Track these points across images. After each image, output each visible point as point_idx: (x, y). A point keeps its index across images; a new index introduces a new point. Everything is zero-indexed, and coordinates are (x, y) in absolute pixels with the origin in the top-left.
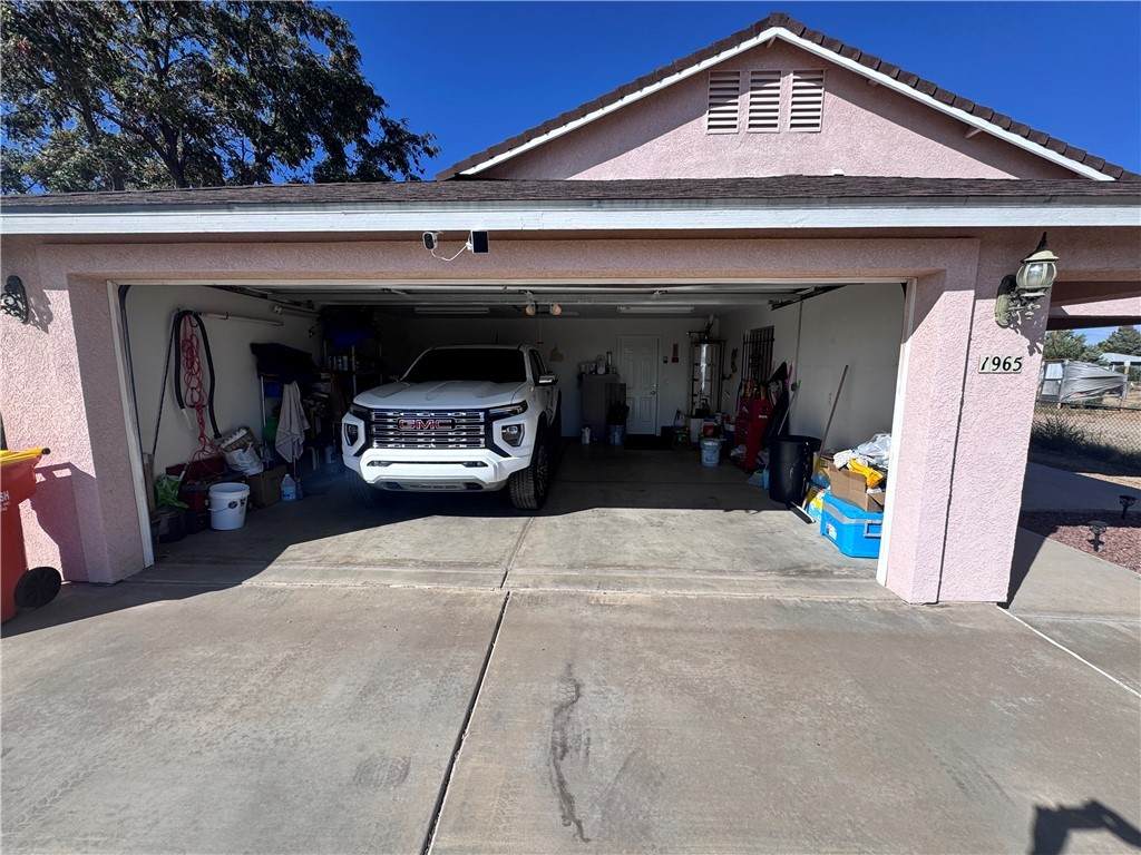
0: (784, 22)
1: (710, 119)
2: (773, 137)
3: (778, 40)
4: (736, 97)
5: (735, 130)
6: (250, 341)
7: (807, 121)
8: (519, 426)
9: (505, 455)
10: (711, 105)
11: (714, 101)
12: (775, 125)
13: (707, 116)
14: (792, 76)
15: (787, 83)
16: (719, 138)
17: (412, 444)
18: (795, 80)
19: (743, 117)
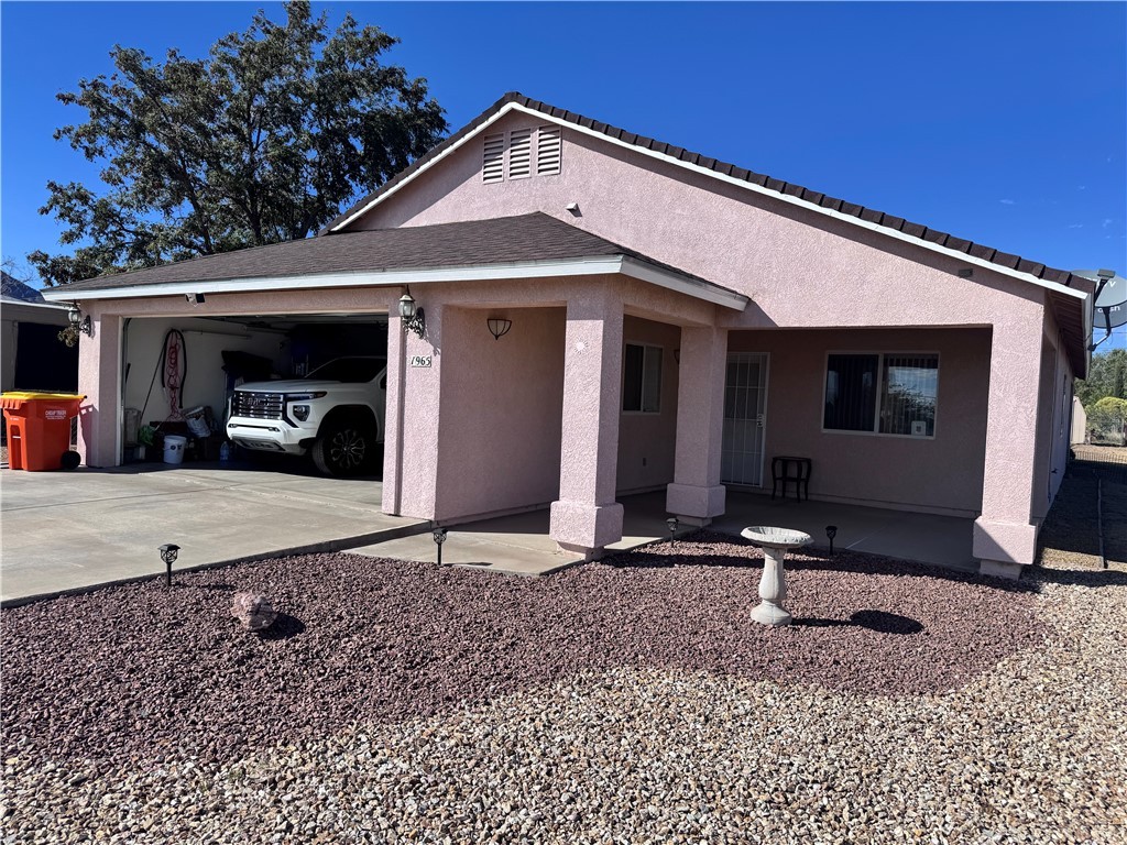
0: (515, 97)
1: (485, 173)
2: (527, 182)
3: (513, 111)
4: (501, 153)
5: (501, 179)
6: (223, 349)
7: (551, 165)
8: (306, 407)
9: (294, 426)
10: (486, 161)
11: (487, 158)
12: (527, 172)
13: (483, 171)
14: (538, 132)
15: (535, 136)
16: (492, 186)
17: (247, 414)
18: (540, 135)
19: (506, 168)
